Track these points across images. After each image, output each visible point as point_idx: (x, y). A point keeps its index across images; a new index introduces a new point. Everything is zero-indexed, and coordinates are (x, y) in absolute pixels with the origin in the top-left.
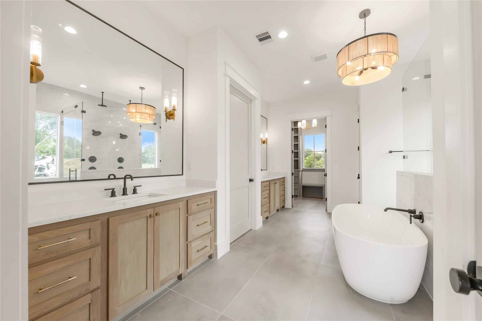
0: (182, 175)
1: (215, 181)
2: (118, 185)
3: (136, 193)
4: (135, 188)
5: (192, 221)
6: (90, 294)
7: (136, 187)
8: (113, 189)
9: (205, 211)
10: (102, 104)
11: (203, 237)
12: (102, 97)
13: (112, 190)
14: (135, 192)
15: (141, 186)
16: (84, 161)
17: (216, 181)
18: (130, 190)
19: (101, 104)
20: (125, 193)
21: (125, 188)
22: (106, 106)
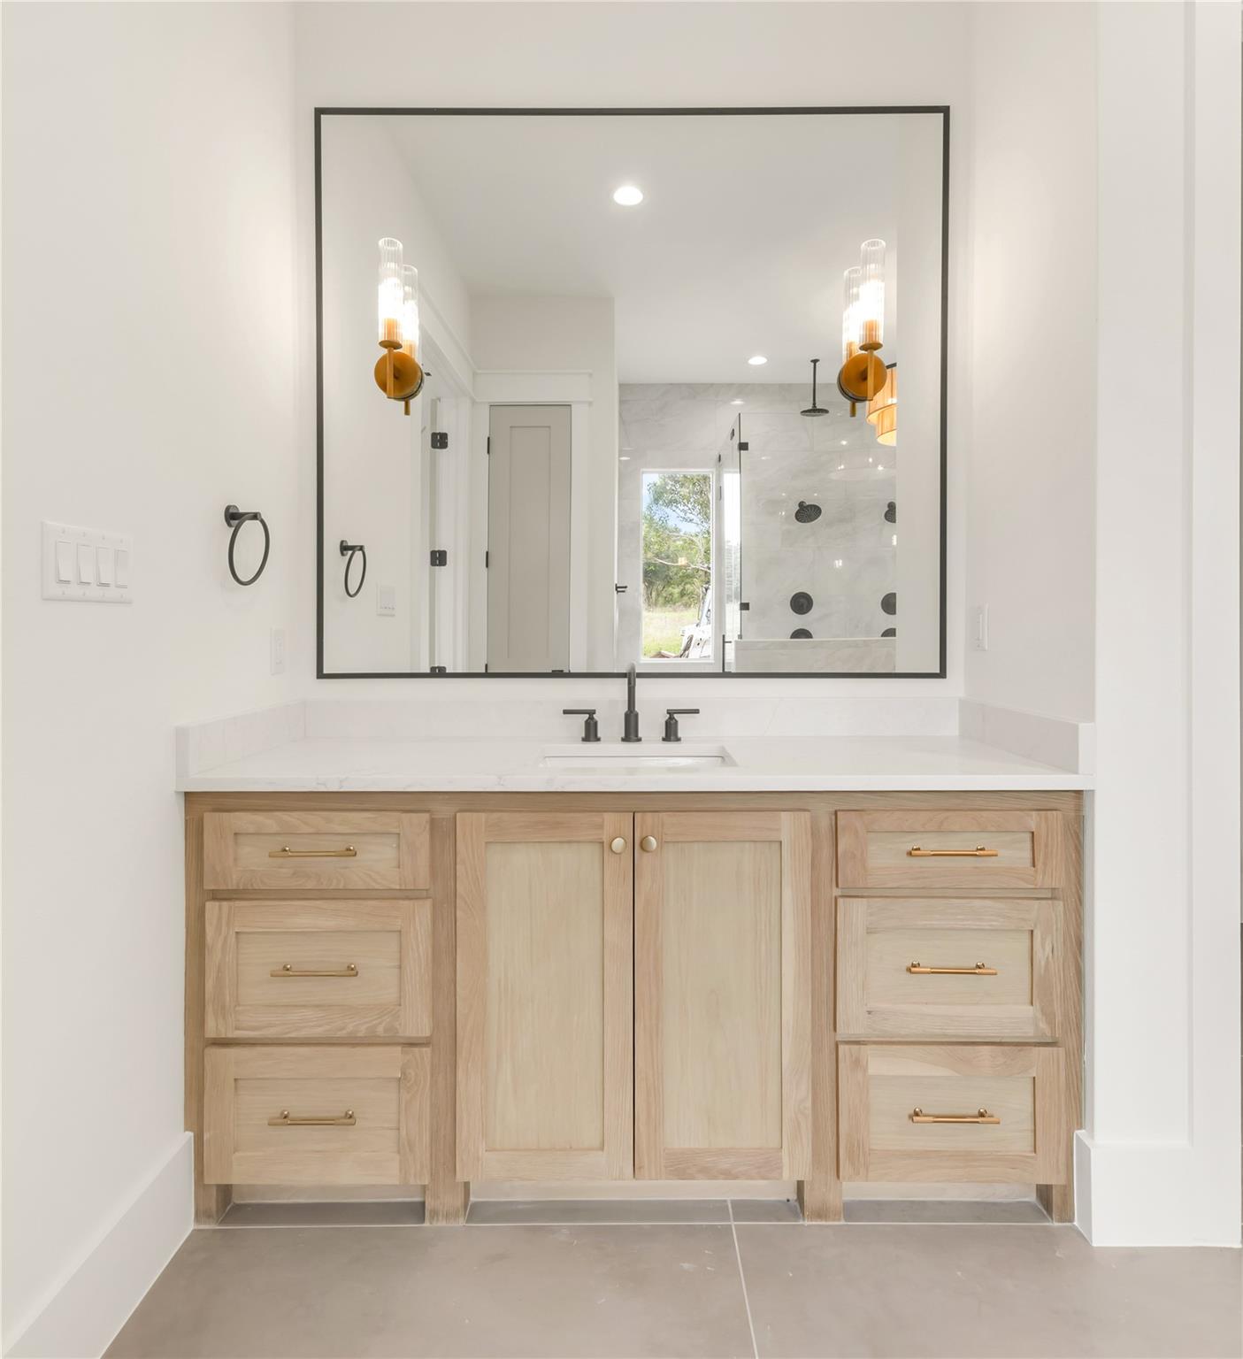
0: (942, 674)
1: (1074, 730)
2: (607, 698)
3: (672, 738)
4: (671, 718)
5: (870, 931)
6: (399, 1048)
7: (675, 716)
8: (591, 713)
9: (977, 903)
10: (814, 404)
11: (957, 1047)
12: (812, 382)
13: (587, 716)
14: (671, 733)
15: (696, 711)
16: (748, 609)
17: (1084, 728)
18: (650, 725)
19: (810, 407)
20: (631, 732)
21: (631, 712)
22: (826, 411)
